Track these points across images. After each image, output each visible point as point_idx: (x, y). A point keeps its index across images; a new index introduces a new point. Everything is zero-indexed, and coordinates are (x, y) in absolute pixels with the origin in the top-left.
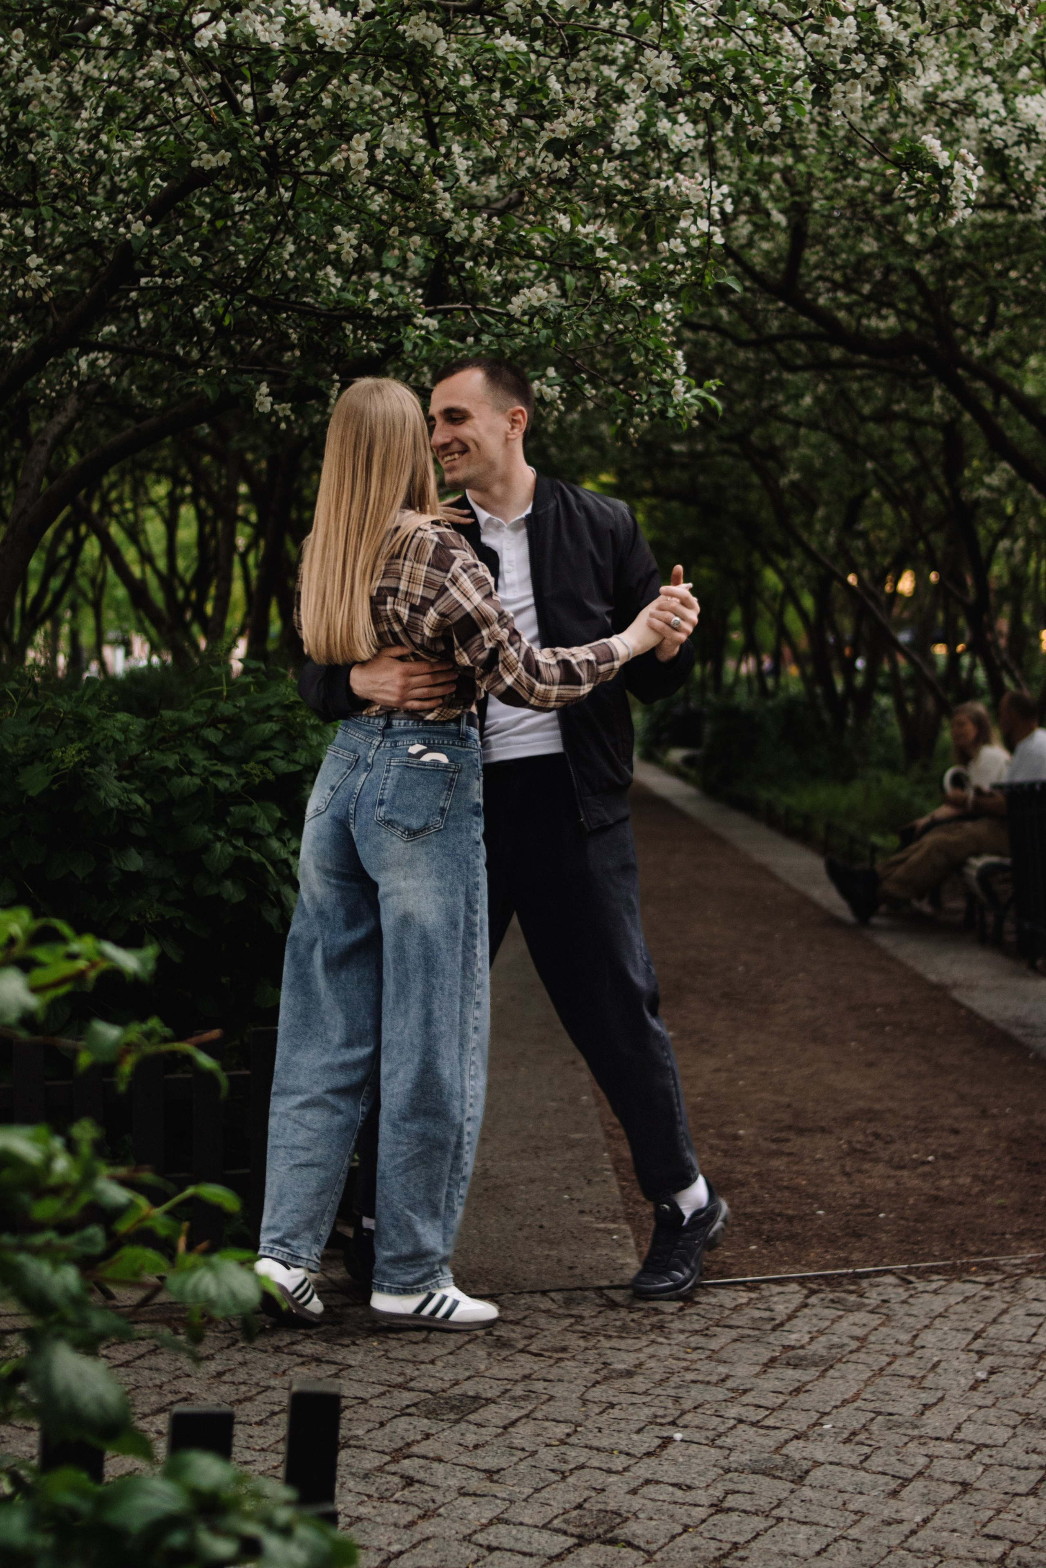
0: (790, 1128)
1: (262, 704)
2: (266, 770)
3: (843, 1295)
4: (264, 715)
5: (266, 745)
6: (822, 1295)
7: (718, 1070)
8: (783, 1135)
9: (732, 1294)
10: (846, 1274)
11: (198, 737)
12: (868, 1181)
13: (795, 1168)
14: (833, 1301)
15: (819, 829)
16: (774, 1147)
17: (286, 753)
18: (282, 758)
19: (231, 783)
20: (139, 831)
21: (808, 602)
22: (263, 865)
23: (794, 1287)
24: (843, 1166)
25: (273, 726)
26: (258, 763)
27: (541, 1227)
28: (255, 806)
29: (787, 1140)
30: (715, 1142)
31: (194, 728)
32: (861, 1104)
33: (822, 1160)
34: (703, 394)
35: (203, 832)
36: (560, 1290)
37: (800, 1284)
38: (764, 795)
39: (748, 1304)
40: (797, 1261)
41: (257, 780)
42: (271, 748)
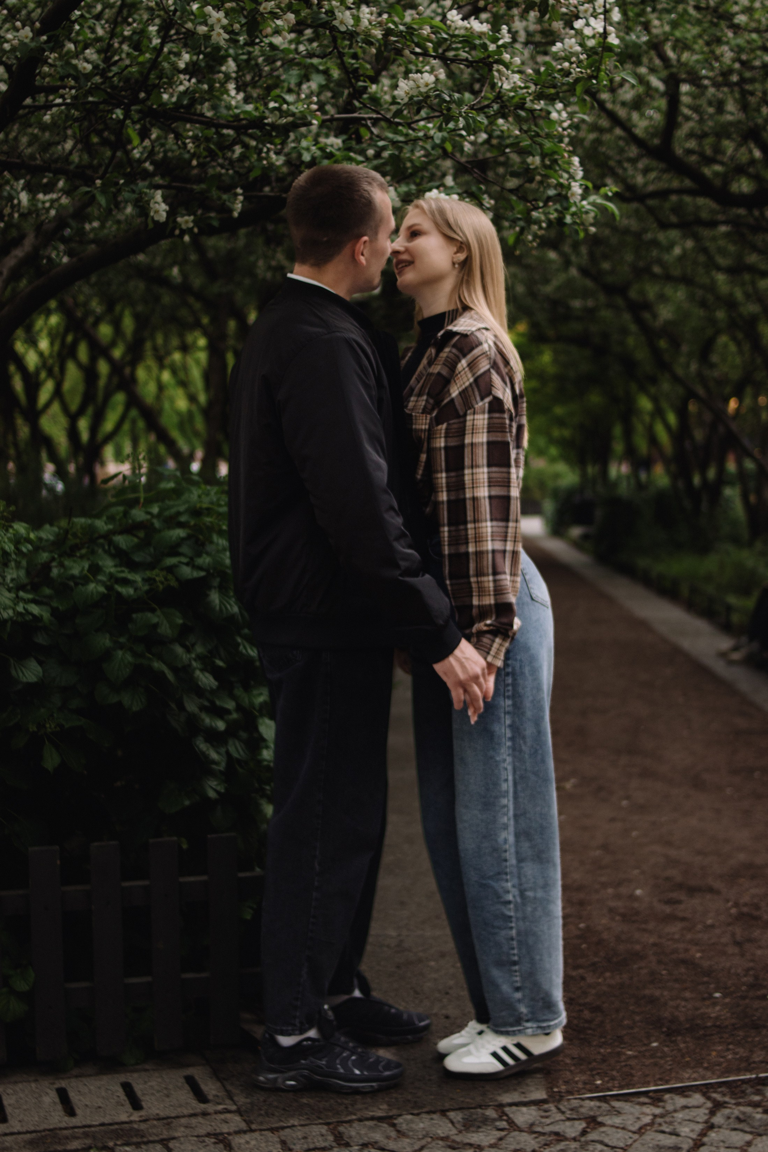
0: (680, 886)
1: (173, 511)
2: (170, 577)
3: (748, 1109)
4: (172, 522)
5: (174, 550)
6: (727, 1111)
7: (613, 820)
8: (674, 895)
9: (637, 1110)
10: (750, 1080)
11: (111, 543)
12: (759, 952)
13: (689, 936)
14: (739, 1120)
15: (685, 590)
16: (668, 909)
17: (192, 559)
18: (187, 564)
19: (136, 589)
20: (41, 639)
21: (672, 418)
22: (163, 673)
23: (697, 1099)
24: (733, 935)
25: (181, 533)
26: (162, 569)
27: (447, 1017)
28: (159, 612)
29: (679, 902)
30: (612, 904)
31: (107, 536)
32: (742, 857)
33: (712, 926)
34: (599, 201)
35: (105, 641)
36: (460, 1109)
37: (705, 1095)
38: (642, 562)
39: (652, 1124)
40: (699, 1063)
41: (161, 587)
42: (177, 554)
